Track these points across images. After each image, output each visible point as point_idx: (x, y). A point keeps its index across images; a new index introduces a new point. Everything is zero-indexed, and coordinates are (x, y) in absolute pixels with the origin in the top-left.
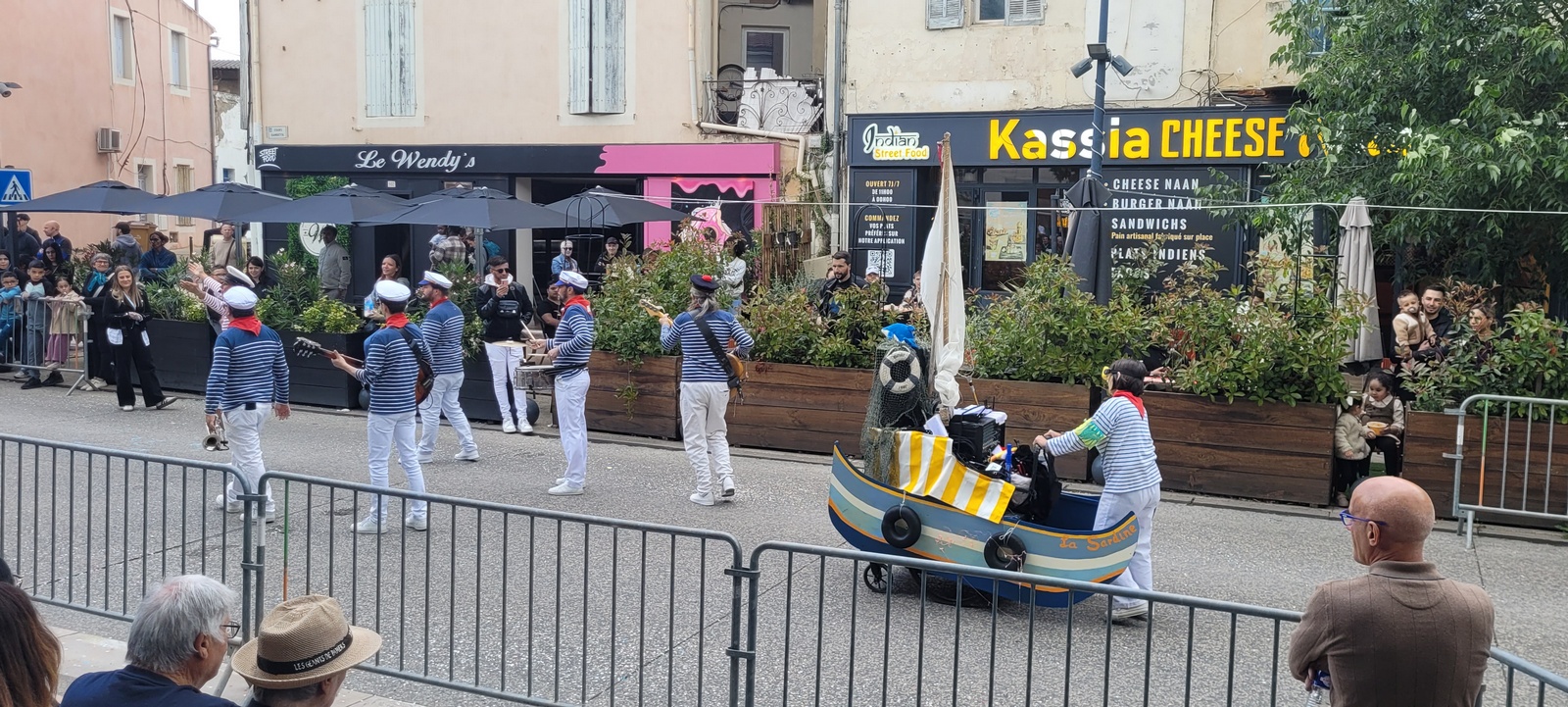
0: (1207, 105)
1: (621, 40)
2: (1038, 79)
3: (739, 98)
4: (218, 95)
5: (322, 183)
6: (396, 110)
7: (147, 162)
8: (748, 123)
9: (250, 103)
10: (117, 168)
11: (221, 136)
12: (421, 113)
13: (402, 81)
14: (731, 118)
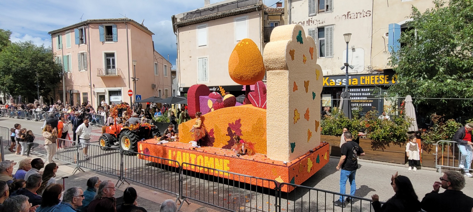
0: (370, 73)
2: (333, 69)
4: (172, 76)
6: (204, 80)
7: (160, 89)
9: (178, 79)
10: (155, 92)
11: (173, 84)
12: (209, 80)
13: (205, 74)
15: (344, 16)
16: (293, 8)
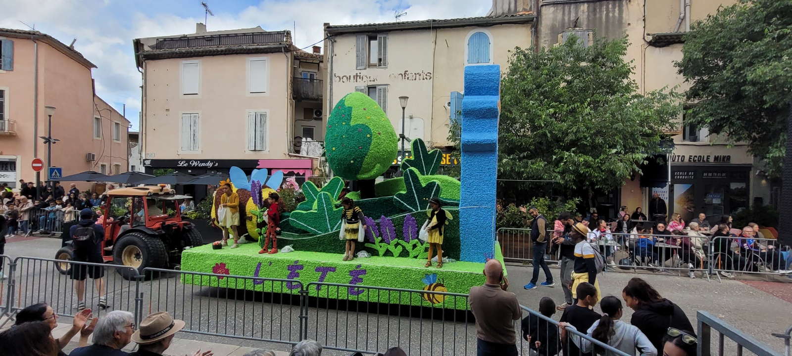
1: (265, 129)
3: (301, 146)
4: (131, 143)
5: (166, 171)
6: (192, 149)
7: (104, 164)
8: (303, 153)
9: (142, 146)
10: (93, 165)
11: (131, 155)
12: (200, 150)
13: (194, 140)
14: (298, 152)
15: (401, 75)
16: (336, 55)
